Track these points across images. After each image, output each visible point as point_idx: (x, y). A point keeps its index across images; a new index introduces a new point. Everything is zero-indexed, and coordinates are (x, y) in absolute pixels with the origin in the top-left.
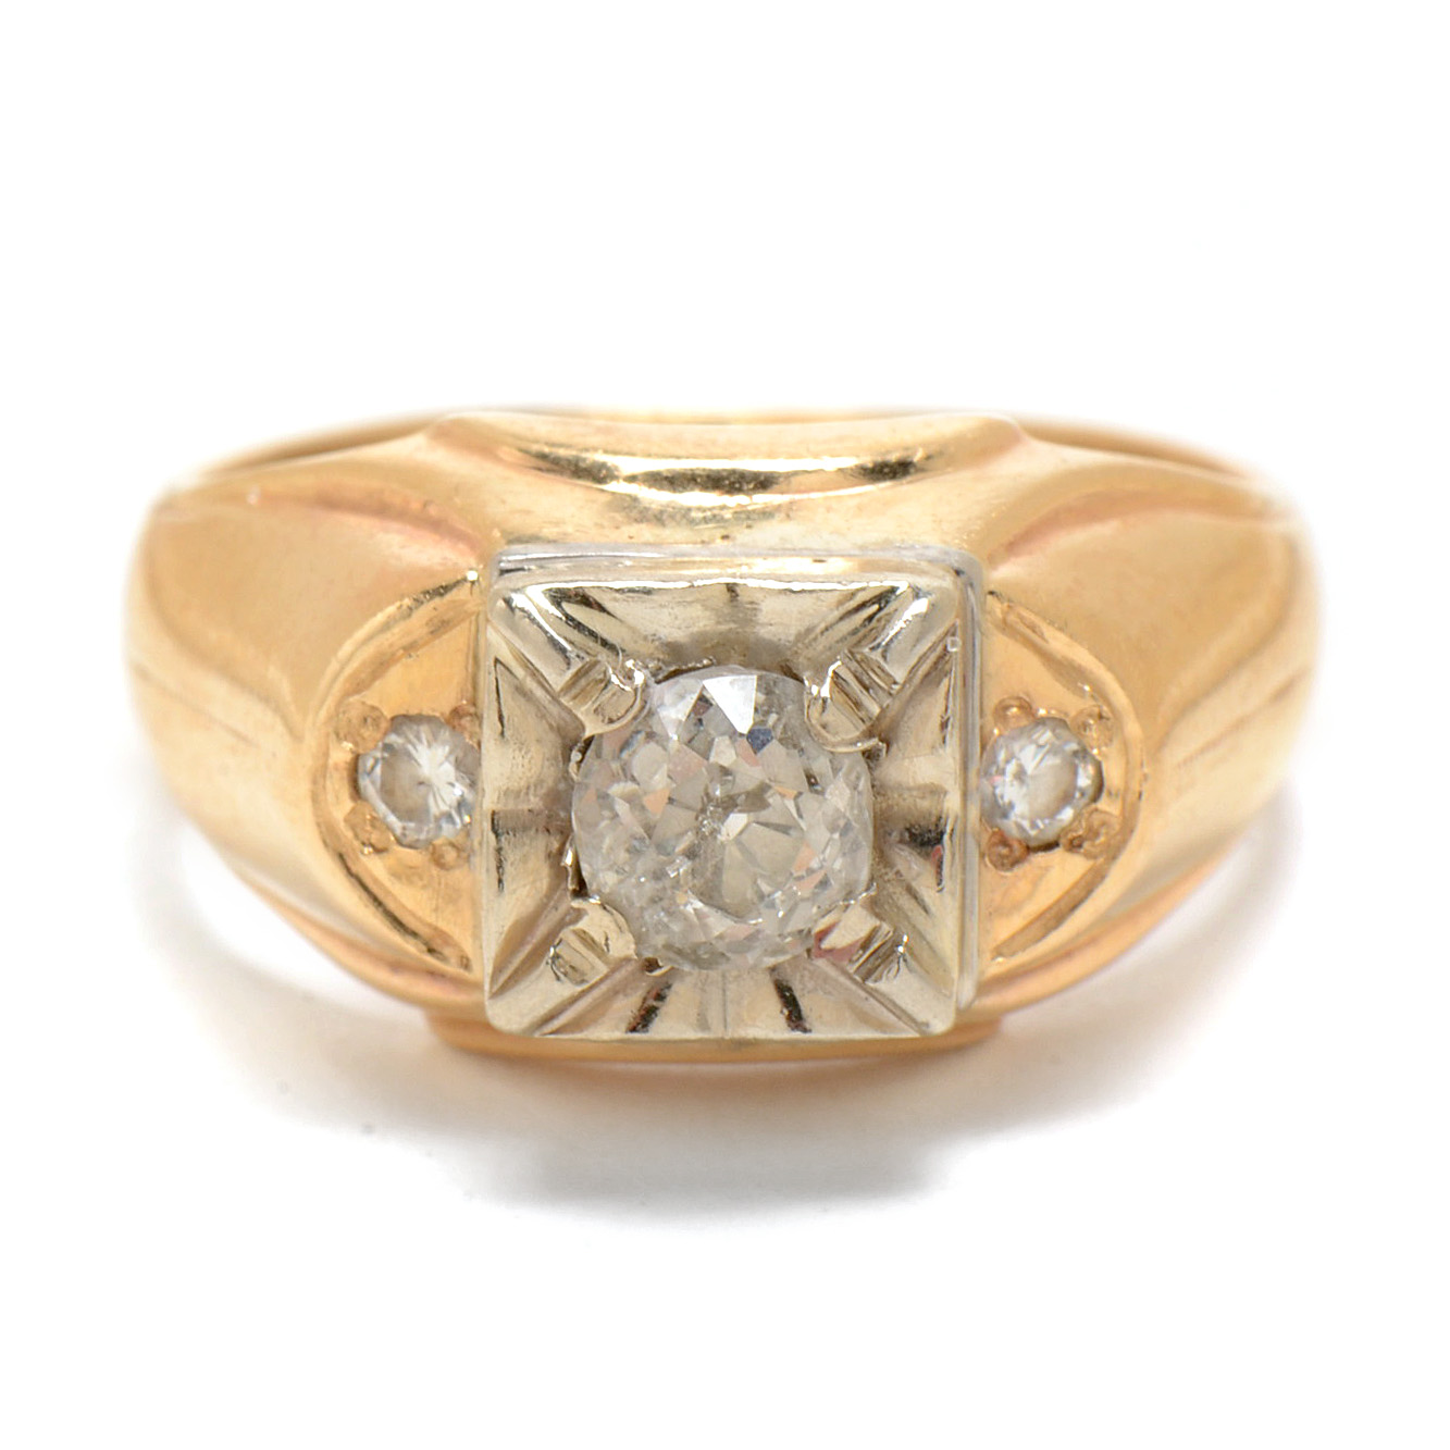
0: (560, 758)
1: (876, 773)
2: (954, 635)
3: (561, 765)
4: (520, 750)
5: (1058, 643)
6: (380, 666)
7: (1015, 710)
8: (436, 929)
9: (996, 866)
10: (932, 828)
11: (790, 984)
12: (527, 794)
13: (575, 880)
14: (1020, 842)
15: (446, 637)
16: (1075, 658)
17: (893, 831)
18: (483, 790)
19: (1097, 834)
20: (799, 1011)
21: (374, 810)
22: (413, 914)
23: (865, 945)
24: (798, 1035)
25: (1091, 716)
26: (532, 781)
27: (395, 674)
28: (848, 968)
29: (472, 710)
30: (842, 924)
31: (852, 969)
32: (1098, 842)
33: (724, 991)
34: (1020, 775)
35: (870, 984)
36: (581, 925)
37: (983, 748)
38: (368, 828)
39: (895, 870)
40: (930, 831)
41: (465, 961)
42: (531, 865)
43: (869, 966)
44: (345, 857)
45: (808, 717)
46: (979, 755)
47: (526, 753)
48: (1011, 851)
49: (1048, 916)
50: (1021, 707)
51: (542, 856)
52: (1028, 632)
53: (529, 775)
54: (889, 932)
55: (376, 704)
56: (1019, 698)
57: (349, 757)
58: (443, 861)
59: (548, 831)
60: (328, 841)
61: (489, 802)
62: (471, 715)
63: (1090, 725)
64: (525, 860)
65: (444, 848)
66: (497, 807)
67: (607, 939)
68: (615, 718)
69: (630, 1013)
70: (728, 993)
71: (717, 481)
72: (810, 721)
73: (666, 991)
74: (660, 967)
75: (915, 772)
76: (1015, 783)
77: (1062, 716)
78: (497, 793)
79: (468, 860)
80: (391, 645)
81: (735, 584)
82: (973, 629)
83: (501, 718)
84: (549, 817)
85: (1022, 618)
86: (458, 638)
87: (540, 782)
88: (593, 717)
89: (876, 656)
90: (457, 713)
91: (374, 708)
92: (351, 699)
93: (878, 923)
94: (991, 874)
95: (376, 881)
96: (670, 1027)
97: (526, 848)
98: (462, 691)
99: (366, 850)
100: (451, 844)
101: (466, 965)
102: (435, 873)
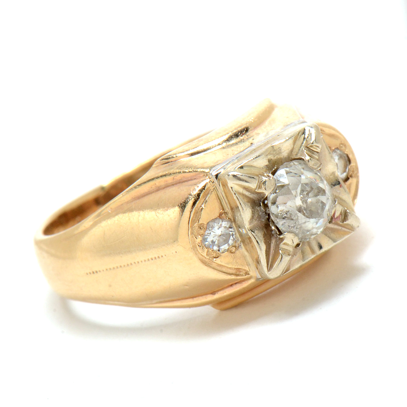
8: (237, 269)
12: (253, 220)
13: (278, 231)
15: (210, 198)
21: (211, 249)
22: (230, 268)
23: (341, 214)
26: (252, 217)
30: (336, 210)
31: (339, 221)
35: (344, 223)
36: (284, 242)
38: (212, 254)
40: (338, 181)
55: (202, 223)
57: (201, 239)
58: (233, 252)
61: (248, 226)
62: (223, 213)
63: (342, 146)
65: (232, 248)
72: (309, 166)
74: (300, 244)
75: (328, 169)
77: (337, 147)
78: (248, 222)
79: (238, 248)
84: (261, 222)
88: (265, 190)
90: (221, 215)
93: (342, 207)
98: (219, 208)
99: (215, 259)
100: (233, 246)
101: (248, 274)
102: (232, 255)
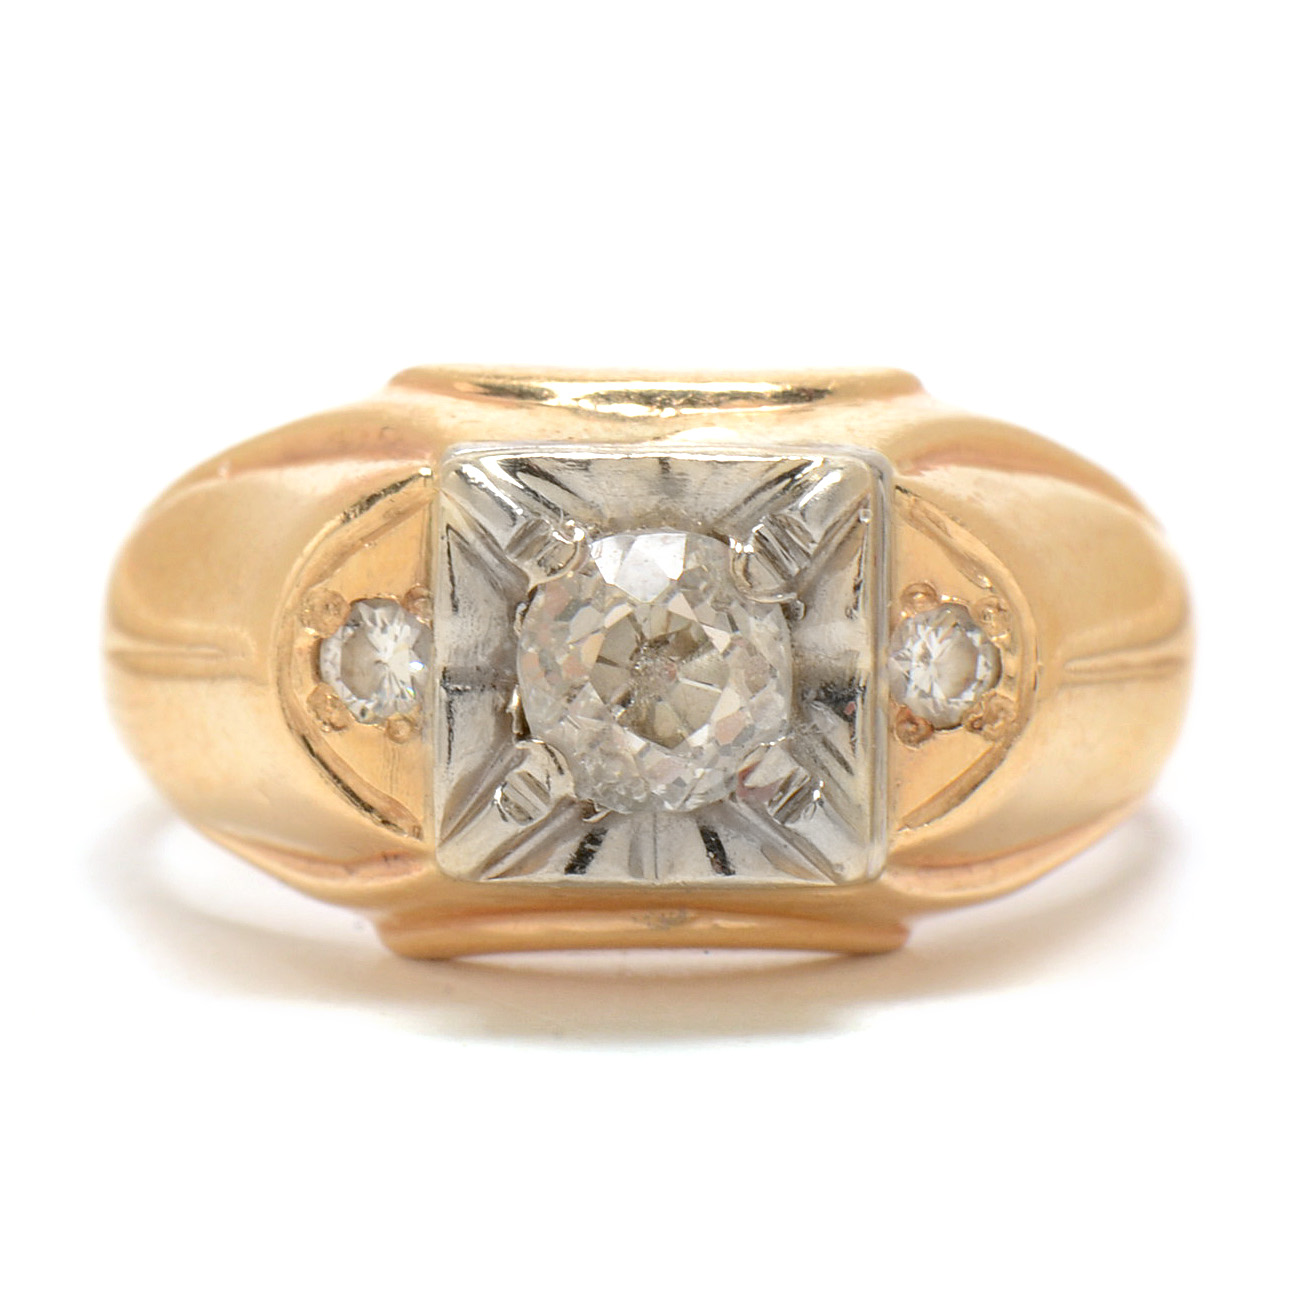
0: (506, 618)
1: (795, 635)
2: (866, 507)
3: (507, 624)
4: (470, 608)
5: (962, 538)
6: (341, 556)
7: (920, 596)
8: (391, 801)
9: (904, 741)
10: (846, 686)
11: (716, 831)
12: (475, 653)
13: (520, 725)
14: (924, 720)
15: (402, 525)
16: (975, 553)
17: (810, 689)
18: (436, 650)
19: (996, 719)
20: (724, 854)
21: (334, 691)
22: (369, 787)
23: (784, 788)
24: (721, 878)
25: (990, 606)
26: (481, 639)
27: (354, 561)
28: (769, 810)
29: (425, 592)
30: (763, 764)
31: (772, 811)
32: (996, 725)
33: (655, 840)
34: (926, 656)
35: (788, 825)
36: (525, 767)
37: (892, 629)
38: (329, 708)
39: (812, 724)
40: (844, 689)
41: (417, 830)
42: (478, 718)
43: (788, 810)
44: (307, 738)
45: (733, 569)
46: (887, 632)
47: (475, 611)
48: (918, 729)
49: (951, 794)
50: (925, 594)
51: (489, 709)
52: (933, 526)
53: (478, 633)
54: (806, 777)
55: (337, 589)
56: (925, 585)
57: (311, 642)
58: (397, 736)
59: (494, 686)
60: (292, 723)
61: (442, 659)
62: (423, 597)
63: (989, 613)
64: (473, 711)
65: (398, 723)
66: (449, 665)
67: (548, 777)
68: (557, 568)
69: (569, 857)
70: (658, 842)
71: (647, 399)
72: (735, 573)
73: (602, 836)
74: (596, 813)
75: (830, 632)
76: (921, 664)
77: (964, 604)
78: (448, 651)
79: (421, 733)
80: (350, 537)
81: (668, 458)
82: (883, 517)
83: (452, 579)
84: (496, 675)
85: (926, 512)
86: (413, 526)
87: (487, 642)
88: (537, 568)
89: (796, 516)
90: (411, 596)
91: (335, 595)
92: (315, 589)
93: (797, 766)
94: (899, 746)
95: (337, 758)
96: (606, 870)
97: (474, 702)
98: (416, 575)
99: (327, 728)
100: (405, 719)
101: (419, 835)
102: (390, 746)
